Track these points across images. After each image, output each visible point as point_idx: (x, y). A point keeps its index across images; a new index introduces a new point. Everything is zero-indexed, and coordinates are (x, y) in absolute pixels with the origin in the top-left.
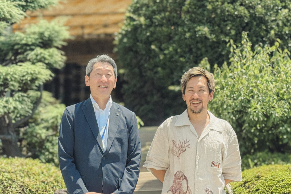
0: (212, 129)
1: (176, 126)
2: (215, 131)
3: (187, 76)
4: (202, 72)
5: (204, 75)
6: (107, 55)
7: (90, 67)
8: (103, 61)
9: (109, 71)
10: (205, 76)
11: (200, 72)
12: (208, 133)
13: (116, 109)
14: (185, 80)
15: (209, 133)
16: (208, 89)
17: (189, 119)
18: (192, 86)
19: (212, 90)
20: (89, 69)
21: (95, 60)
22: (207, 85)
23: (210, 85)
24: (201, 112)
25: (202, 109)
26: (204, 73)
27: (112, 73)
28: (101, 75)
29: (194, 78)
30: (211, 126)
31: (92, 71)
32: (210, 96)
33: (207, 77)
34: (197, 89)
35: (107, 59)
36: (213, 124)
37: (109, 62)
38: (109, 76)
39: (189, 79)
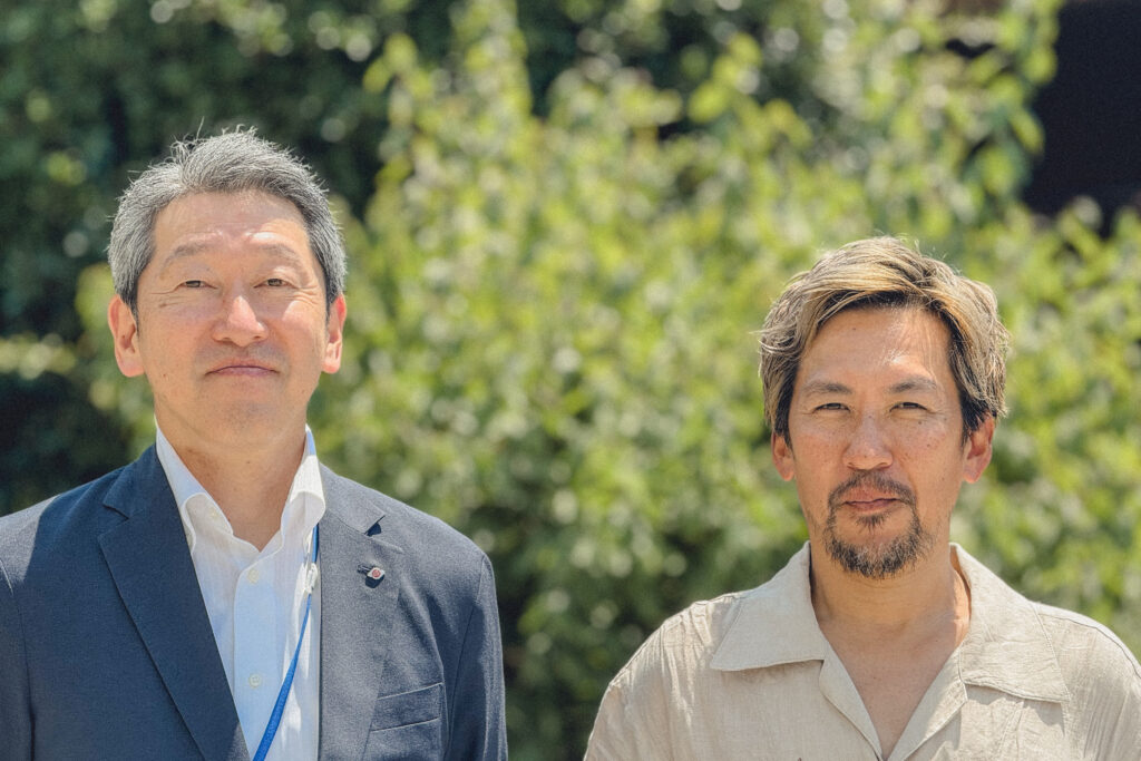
0: (979, 682)
1: (723, 673)
2: (1010, 696)
3: (805, 302)
4: (912, 279)
5: (925, 300)
6: (252, 130)
7: (134, 237)
8: (222, 183)
9: (275, 252)
10: (936, 309)
11: (900, 277)
12: (958, 717)
13: (363, 528)
14: (792, 332)
15: (965, 719)
16: (955, 393)
17: (819, 619)
18: (843, 382)
19: (984, 403)
20: (130, 247)
21: (165, 178)
22: (946, 367)
23: (974, 367)
24: (907, 567)
25: (913, 541)
26: (929, 285)
27: (295, 265)
28: (219, 292)
29: (853, 317)
30: (974, 664)
31: (145, 261)
32: (968, 448)
33: (952, 310)
34: (874, 401)
35: (253, 167)
36: (992, 645)
37: (272, 184)
38: (276, 292)
39: (821, 325)
